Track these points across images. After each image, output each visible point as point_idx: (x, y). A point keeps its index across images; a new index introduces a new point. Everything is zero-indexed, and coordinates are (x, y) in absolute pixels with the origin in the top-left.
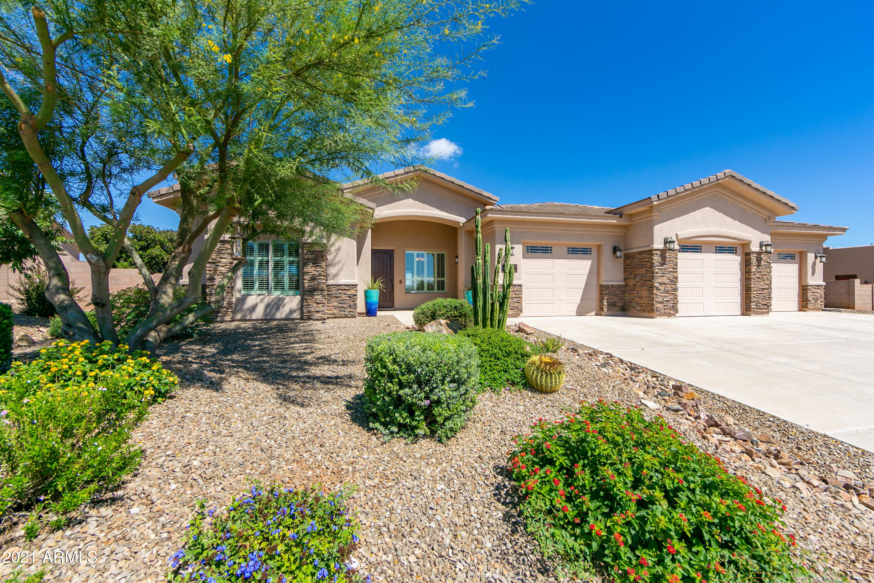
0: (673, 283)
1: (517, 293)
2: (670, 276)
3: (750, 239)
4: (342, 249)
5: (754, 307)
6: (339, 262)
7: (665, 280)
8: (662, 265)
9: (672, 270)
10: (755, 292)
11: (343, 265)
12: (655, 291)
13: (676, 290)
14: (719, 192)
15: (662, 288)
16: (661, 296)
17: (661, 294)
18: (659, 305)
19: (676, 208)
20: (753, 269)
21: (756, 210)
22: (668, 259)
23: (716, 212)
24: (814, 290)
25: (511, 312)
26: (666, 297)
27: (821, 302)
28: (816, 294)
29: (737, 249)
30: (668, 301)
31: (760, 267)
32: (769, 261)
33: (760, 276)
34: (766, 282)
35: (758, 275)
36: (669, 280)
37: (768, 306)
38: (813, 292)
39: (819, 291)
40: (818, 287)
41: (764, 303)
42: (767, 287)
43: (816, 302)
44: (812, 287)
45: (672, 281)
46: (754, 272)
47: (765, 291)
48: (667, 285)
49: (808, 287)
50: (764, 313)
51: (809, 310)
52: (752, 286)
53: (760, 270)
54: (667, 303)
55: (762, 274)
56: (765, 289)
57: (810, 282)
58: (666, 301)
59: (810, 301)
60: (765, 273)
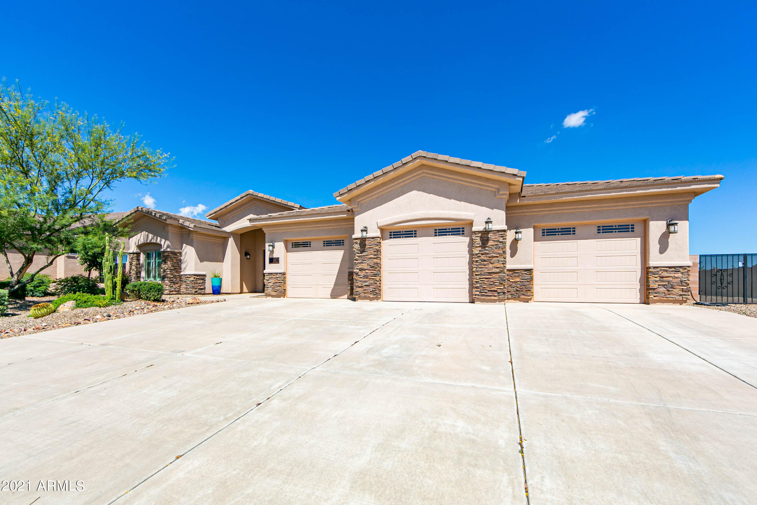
0: (373, 269)
1: (278, 279)
2: (371, 262)
4: (187, 253)
5: (478, 293)
6: (186, 261)
7: (365, 266)
8: (362, 252)
9: (372, 256)
10: (478, 277)
11: (188, 263)
12: (354, 277)
13: (379, 275)
14: (427, 173)
15: (362, 274)
16: (361, 281)
17: (361, 279)
18: (358, 290)
19: (377, 198)
20: (476, 251)
21: (479, 184)
22: (367, 247)
23: (425, 194)
24: (665, 274)
25: (274, 294)
26: (366, 282)
27: (683, 290)
28: (670, 279)
29: (465, 230)
30: (368, 286)
31: (487, 248)
32: (501, 240)
33: (485, 258)
34: (496, 265)
35: (483, 257)
36: (369, 266)
37: (499, 293)
38: (663, 277)
39: (676, 275)
40: (673, 269)
41: (492, 289)
42: (497, 270)
43: (668, 291)
44: (658, 269)
45: (373, 267)
46: (477, 254)
47: (494, 275)
48: (367, 271)
49: (650, 270)
50: (494, 301)
51: (655, 302)
52: (474, 269)
53: (487, 252)
54: (367, 288)
55: (490, 255)
56: (495, 273)
57: (652, 263)
58: (365, 286)
59: (654, 289)
60: (494, 255)
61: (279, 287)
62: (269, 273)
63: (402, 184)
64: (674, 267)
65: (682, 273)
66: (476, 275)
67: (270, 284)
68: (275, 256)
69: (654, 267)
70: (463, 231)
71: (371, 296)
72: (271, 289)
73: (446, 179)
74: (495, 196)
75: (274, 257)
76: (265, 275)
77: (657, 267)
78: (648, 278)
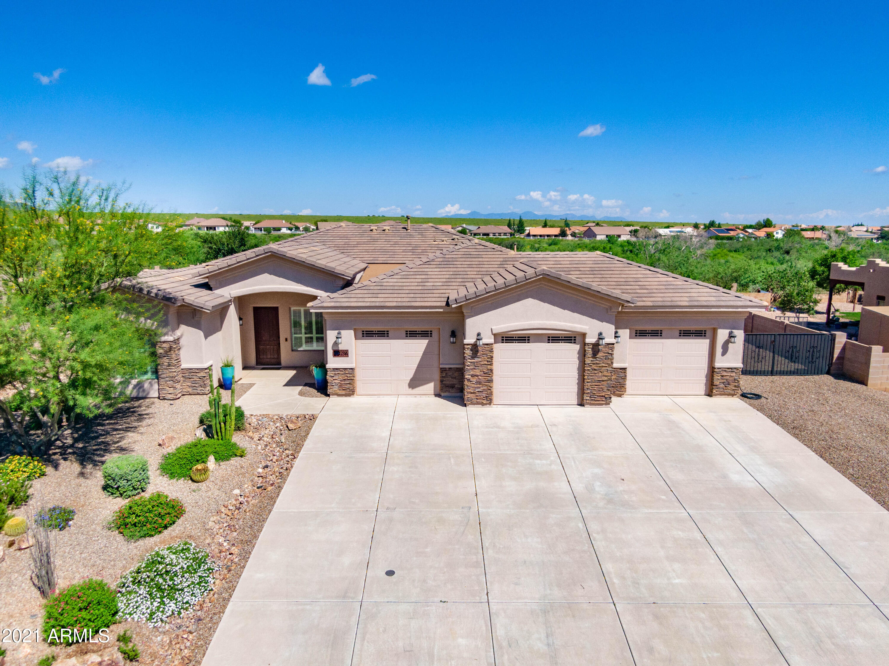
0: (487, 375)
1: (348, 375)
2: (484, 368)
3: (583, 331)
5: (588, 398)
7: (478, 372)
8: (474, 358)
9: (486, 363)
10: (589, 384)
12: (466, 383)
13: (491, 381)
14: (545, 285)
15: (474, 380)
16: (473, 387)
17: (473, 385)
18: (470, 396)
20: (588, 361)
21: (594, 301)
22: (480, 353)
23: (542, 303)
24: (725, 374)
25: (343, 392)
26: (479, 388)
27: (735, 386)
28: (728, 377)
29: (577, 339)
30: (481, 392)
31: (597, 359)
32: (610, 352)
33: (596, 368)
34: (605, 373)
35: (594, 367)
36: (482, 372)
37: (606, 398)
38: (723, 376)
39: (732, 375)
40: (730, 370)
41: (601, 395)
42: (606, 378)
43: (726, 387)
44: (721, 370)
45: (486, 373)
46: (588, 364)
47: (603, 383)
48: (480, 377)
49: (715, 370)
50: (602, 404)
51: (716, 395)
52: (586, 377)
53: (598, 362)
54: (480, 394)
55: (600, 365)
56: (603, 381)
57: (717, 365)
58: (478, 392)
59: (716, 385)
60: (604, 365)
61: (349, 385)
62: (333, 369)
63: (519, 293)
64: (731, 368)
65: (736, 373)
66: (587, 382)
67: (336, 381)
68: (341, 347)
69: (718, 368)
70: (575, 340)
71: (484, 402)
72: (337, 387)
73: (562, 292)
74: (607, 312)
75: (340, 349)
76: (328, 370)
77: (720, 368)
78: (713, 376)
